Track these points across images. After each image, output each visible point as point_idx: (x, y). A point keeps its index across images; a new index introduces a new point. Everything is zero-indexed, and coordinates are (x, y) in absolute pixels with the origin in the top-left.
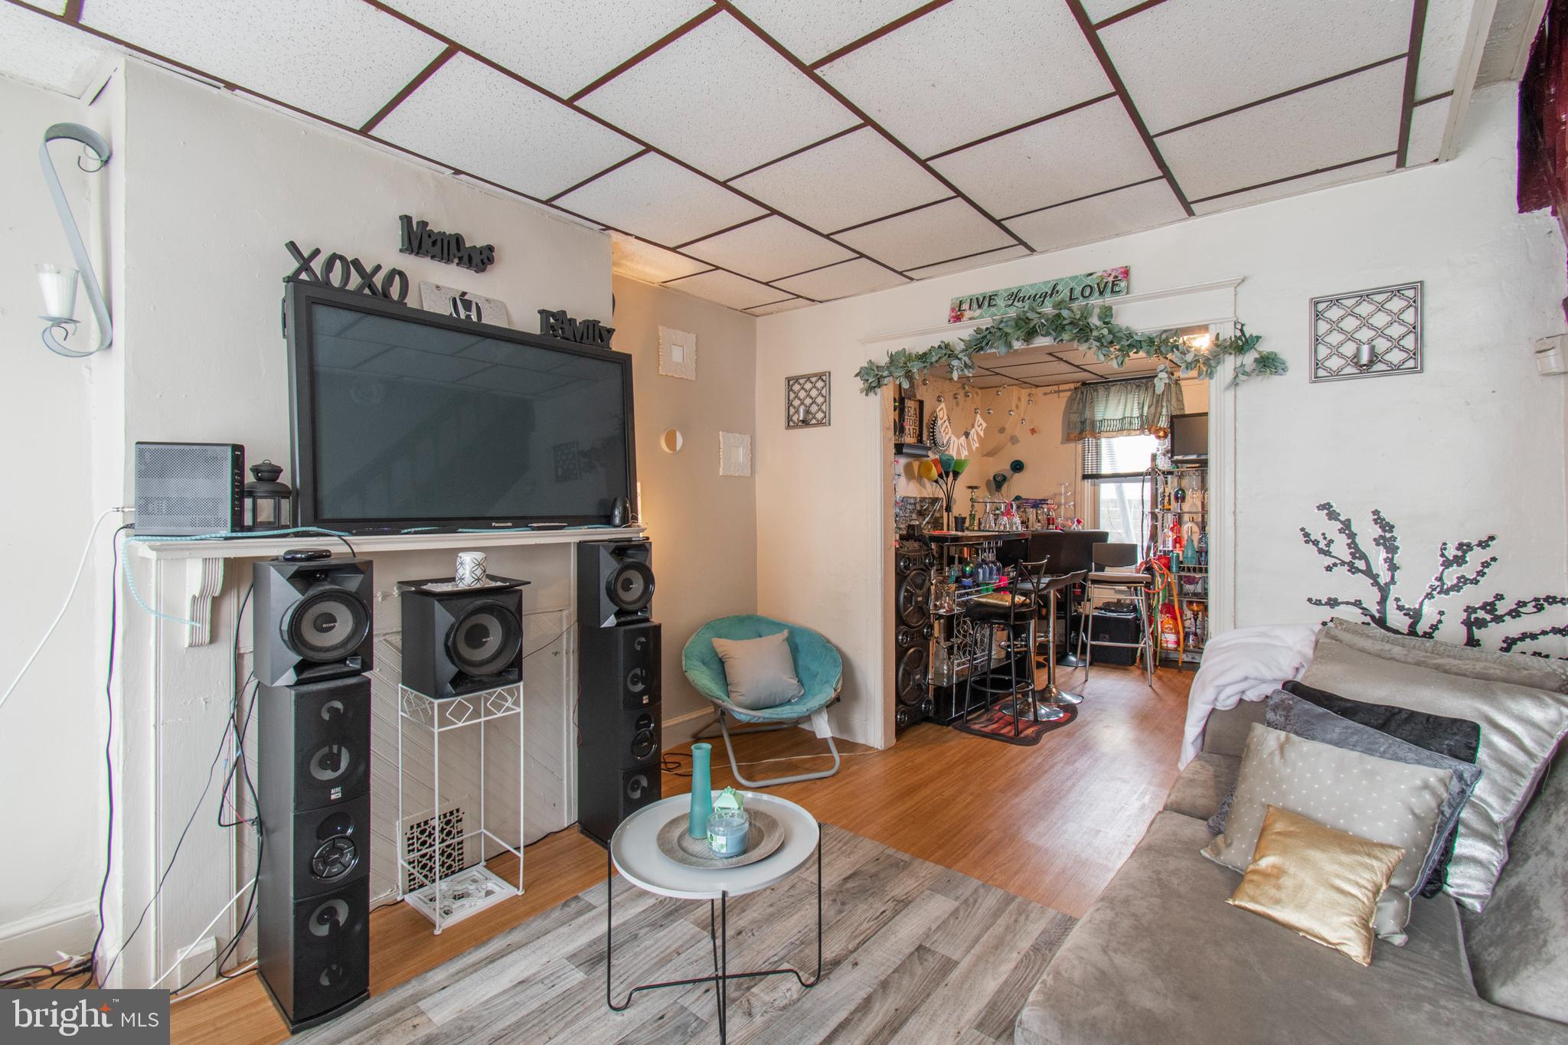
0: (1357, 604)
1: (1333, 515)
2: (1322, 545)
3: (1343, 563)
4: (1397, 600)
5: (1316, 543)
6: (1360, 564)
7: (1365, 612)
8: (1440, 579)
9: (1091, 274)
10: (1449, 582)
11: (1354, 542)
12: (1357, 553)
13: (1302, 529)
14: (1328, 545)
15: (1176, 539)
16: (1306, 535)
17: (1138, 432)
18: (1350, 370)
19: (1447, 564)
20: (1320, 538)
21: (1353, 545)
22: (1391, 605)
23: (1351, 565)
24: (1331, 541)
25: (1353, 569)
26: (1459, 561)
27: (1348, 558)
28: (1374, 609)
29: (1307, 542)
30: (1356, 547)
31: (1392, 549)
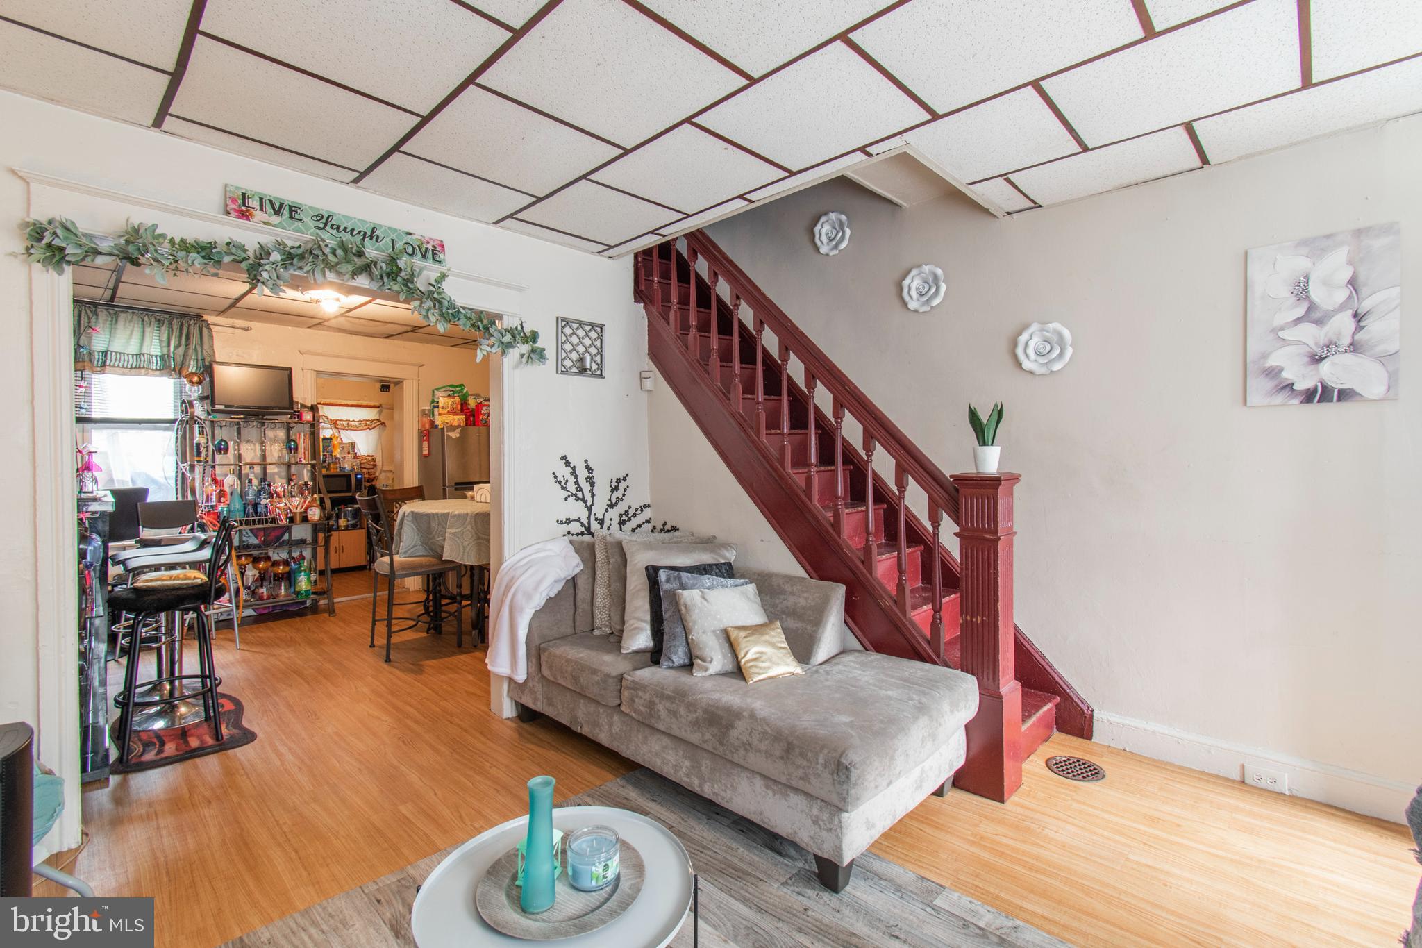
0: (579, 520)
1: (568, 464)
2: (563, 484)
3: (573, 495)
4: (595, 515)
5: (560, 482)
6: (580, 495)
7: (583, 525)
8: (610, 500)
9: (410, 234)
10: (614, 501)
11: (577, 481)
12: (579, 489)
13: (554, 474)
14: (565, 484)
15: (220, 492)
16: (556, 477)
17: (158, 373)
18: (574, 370)
19: (612, 491)
20: (562, 479)
21: (577, 483)
22: (593, 518)
23: (576, 495)
24: (567, 481)
25: (577, 499)
26: (617, 489)
27: (574, 491)
28: (585, 521)
29: (556, 482)
30: (578, 485)
31: (592, 484)
